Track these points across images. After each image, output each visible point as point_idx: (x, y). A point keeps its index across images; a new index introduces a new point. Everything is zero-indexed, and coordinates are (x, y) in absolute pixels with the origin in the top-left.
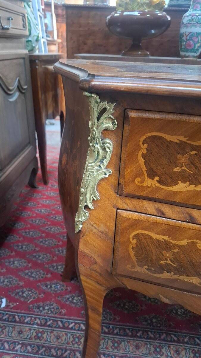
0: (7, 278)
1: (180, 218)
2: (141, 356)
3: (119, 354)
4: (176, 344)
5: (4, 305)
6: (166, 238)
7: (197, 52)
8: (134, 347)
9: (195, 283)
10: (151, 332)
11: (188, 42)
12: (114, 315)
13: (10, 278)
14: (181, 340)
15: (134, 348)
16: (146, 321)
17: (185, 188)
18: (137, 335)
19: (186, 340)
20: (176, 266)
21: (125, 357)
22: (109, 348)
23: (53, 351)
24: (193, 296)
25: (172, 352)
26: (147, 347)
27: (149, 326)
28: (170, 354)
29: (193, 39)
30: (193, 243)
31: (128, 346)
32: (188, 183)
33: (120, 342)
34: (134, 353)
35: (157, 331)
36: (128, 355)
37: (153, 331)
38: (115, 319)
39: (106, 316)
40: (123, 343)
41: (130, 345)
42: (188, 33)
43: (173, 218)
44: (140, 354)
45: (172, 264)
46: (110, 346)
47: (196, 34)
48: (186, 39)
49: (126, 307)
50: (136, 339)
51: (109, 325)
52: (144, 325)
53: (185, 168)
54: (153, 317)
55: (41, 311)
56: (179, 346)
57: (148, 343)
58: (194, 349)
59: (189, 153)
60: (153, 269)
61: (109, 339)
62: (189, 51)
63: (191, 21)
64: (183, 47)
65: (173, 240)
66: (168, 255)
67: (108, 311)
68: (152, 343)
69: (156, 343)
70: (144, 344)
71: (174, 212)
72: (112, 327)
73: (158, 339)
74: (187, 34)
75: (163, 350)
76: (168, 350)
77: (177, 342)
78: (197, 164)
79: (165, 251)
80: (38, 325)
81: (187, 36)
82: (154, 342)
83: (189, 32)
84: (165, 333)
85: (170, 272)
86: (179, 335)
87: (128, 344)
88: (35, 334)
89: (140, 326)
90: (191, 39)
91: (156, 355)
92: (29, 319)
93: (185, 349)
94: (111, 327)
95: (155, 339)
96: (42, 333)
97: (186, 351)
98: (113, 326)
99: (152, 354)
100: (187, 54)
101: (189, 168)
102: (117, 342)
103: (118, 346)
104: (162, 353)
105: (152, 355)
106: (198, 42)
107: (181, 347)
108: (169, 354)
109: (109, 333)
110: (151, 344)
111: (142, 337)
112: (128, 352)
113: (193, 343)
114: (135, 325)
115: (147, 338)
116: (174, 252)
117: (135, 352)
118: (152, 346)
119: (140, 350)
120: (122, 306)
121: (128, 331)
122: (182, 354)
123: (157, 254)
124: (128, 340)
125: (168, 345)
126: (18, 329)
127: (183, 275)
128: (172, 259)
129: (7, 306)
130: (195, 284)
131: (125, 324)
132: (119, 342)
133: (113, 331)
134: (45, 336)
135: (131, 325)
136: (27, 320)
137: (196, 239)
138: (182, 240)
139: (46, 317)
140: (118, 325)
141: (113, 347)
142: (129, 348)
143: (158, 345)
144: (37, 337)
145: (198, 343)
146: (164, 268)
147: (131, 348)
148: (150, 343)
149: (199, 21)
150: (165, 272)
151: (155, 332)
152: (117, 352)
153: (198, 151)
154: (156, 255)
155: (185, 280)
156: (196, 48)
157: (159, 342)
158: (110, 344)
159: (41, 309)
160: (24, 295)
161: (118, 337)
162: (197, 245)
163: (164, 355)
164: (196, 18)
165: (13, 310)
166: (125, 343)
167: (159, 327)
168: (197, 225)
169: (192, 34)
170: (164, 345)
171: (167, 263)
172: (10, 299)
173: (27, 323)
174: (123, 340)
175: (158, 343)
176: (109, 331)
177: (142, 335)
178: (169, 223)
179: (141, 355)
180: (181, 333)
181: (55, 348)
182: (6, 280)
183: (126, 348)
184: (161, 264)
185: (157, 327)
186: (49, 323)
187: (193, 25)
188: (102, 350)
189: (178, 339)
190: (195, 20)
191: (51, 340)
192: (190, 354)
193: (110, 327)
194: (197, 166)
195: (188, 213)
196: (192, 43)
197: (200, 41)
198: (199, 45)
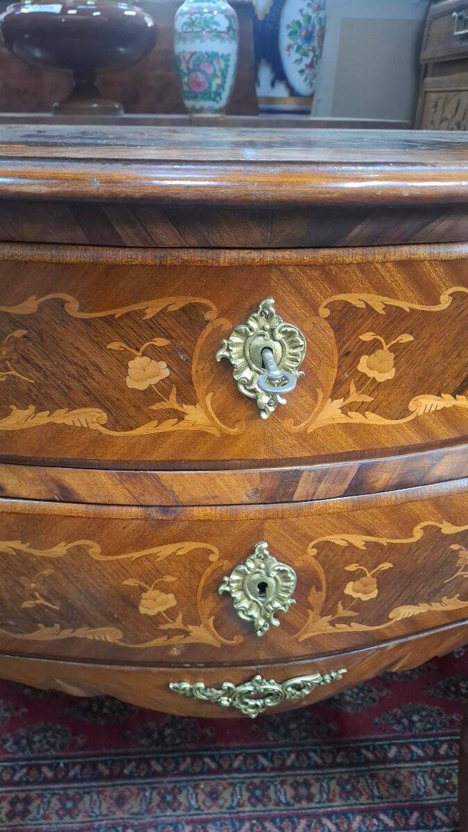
1: (39, 492)
2: (126, 821)
3: (74, 825)
4: (213, 777)
6: (17, 545)
7: (218, 99)
8: (112, 802)
9: (112, 641)
10: (157, 760)
11: (193, 75)
12: (74, 734)
14: (226, 766)
15: (111, 804)
16: (149, 736)
17: (29, 420)
18: (123, 772)
19: (236, 764)
20: (58, 608)
21: (89, 829)
22: (51, 816)
24: (123, 672)
25: (201, 797)
26: (144, 796)
27: (154, 748)
28: (197, 801)
29: (201, 67)
30: (79, 548)
31: (98, 803)
32: (32, 408)
33: (80, 795)
34: (111, 817)
35: (171, 755)
36: (96, 825)
37: (161, 757)
38: (73, 744)
39: (52, 740)
40: (87, 798)
41: (105, 799)
42: (189, 56)
43: (25, 495)
44: (126, 816)
45: (49, 605)
46: (54, 812)
47: (206, 56)
48: (188, 68)
49: (105, 711)
50: (119, 782)
51: (58, 761)
52: (142, 746)
53: (13, 372)
54: (167, 724)
56: (219, 781)
57: (147, 787)
58: (252, 780)
59: (10, 336)
60: (11, 622)
61: (54, 794)
62: (199, 96)
63: (189, 27)
64: (186, 88)
65: (35, 548)
66: (33, 585)
67: (59, 727)
68: (156, 785)
69: (167, 782)
70: (137, 791)
71: (22, 482)
72: (64, 763)
73: (171, 773)
74: (187, 57)
75: (182, 798)
76: (192, 795)
77: (215, 772)
78: (37, 361)
79: (25, 578)
81: (188, 62)
82: (162, 783)
83: (190, 53)
84: (189, 756)
85: (52, 626)
86: (221, 756)
87: (98, 797)
89: (133, 750)
90: (197, 68)
91: (162, 812)
93: (232, 784)
94: (62, 765)
95: (165, 774)
97: (234, 790)
98: (67, 761)
99: (154, 810)
100: (199, 104)
101: (24, 372)
102: (72, 799)
103: (75, 806)
104: (176, 805)
105: (153, 813)
106: (214, 75)
107: (224, 783)
108: (193, 803)
109: (55, 780)
110: (153, 789)
111: (136, 775)
112: (97, 816)
113: (252, 767)
114: (121, 751)
115: (148, 776)
116: (43, 576)
117: (114, 813)
118: (155, 793)
119: (126, 807)
120: (95, 709)
121: (101, 767)
122: (223, 798)
123: (10, 586)
124: (101, 789)
125: (192, 784)
127: (80, 626)
128: (45, 593)
130: (114, 644)
131: (98, 752)
132: (78, 797)
133: (67, 773)
135: (113, 751)
137: (84, 539)
138: (54, 544)
140: (80, 758)
141: (61, 812)
142: (100, 807)
143: (170, 786)
145: (263, 765)
146: (36, 617)
147: (104, 805)
148: (153, 786)
149: (208, 26)
150: (40, 625)
151: (166, 759)
152: (72, 821)
153: (27, 329)
154: (7, 590)
155: (90, 637)
156: (214, 88)
157: (174, 779)
158: (55, 806)
161: (76, 785)
162: (90, 551)
163: (182, 808)
164: (200, 19)
166: (92, 797)
167: (178, 745)
168: (80, 505)
169: (197, 55)
170: (184, 784)
171: (36, 605)
174: (87, 790)
175: (169, 782)
176: (56, 775)
177: (134, 770)
178: (18, 510)
179: (126, 819)
180: (227, 749)
183: (92, 808)
184: (25, 608)
185: (173, 745)
187: (197, 35)
188: (35, 822)
189: (220, 766)
190: (199, 23)
192: (241, 795)
193: (59, 764)
194: (38, 365)
195: (52, 480)
196: (201, 77)
197: (219, 74)
198: (218, 81)
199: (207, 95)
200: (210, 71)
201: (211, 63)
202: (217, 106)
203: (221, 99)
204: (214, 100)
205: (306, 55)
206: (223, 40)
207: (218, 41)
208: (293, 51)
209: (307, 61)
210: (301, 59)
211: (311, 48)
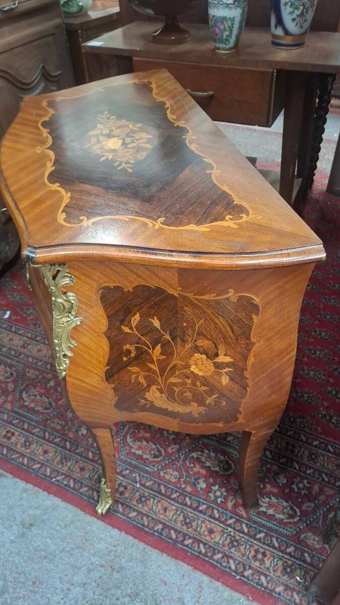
0: (20, 295)
5: (7, 316)
7: (227, 43)
11: (214, 29)
13: (23, 295)
23: (30, 359)
29: (218, 25)
47: (220, 18)
48: (212, 24)
55: (36, 328)
62: (217, 41)
64: (211, 35)
80: (28, 337)
81: (212, 19)
83: (212, 15)
88: (22, 344)
90: (216, 25)
92: (23, 331)
96: (28, 344)
106: (225, 30)
126: (10, 337)
129: (9, 318)
134: (30, 347)
136: (21, 332)
139: (37, 334)
144: (23, 346)
156: (225, 37)
159: (37, 326)
160: (28, 312)
165: (13, 322)
169: (216, 17)
172: (14, 313)
173: (20, 334)
181: (32, 357)
182: (18, 297)
186: (38, 338)
187: (216, 6)
191: (33, 351)
196: (217, 31)
197: (227, 29)
198: (227, 33)
199: (221, 41)
200: (222, 27)
201: (222, 23)
202: (227, 47)
203: (229, 43)
204: (225, 43)
205: (297, 8)
206: (230, 8)
207: (227, 10)
208: (288, 7)
209: (298, 12)
210: (294, 11)
211: (301, 4)
